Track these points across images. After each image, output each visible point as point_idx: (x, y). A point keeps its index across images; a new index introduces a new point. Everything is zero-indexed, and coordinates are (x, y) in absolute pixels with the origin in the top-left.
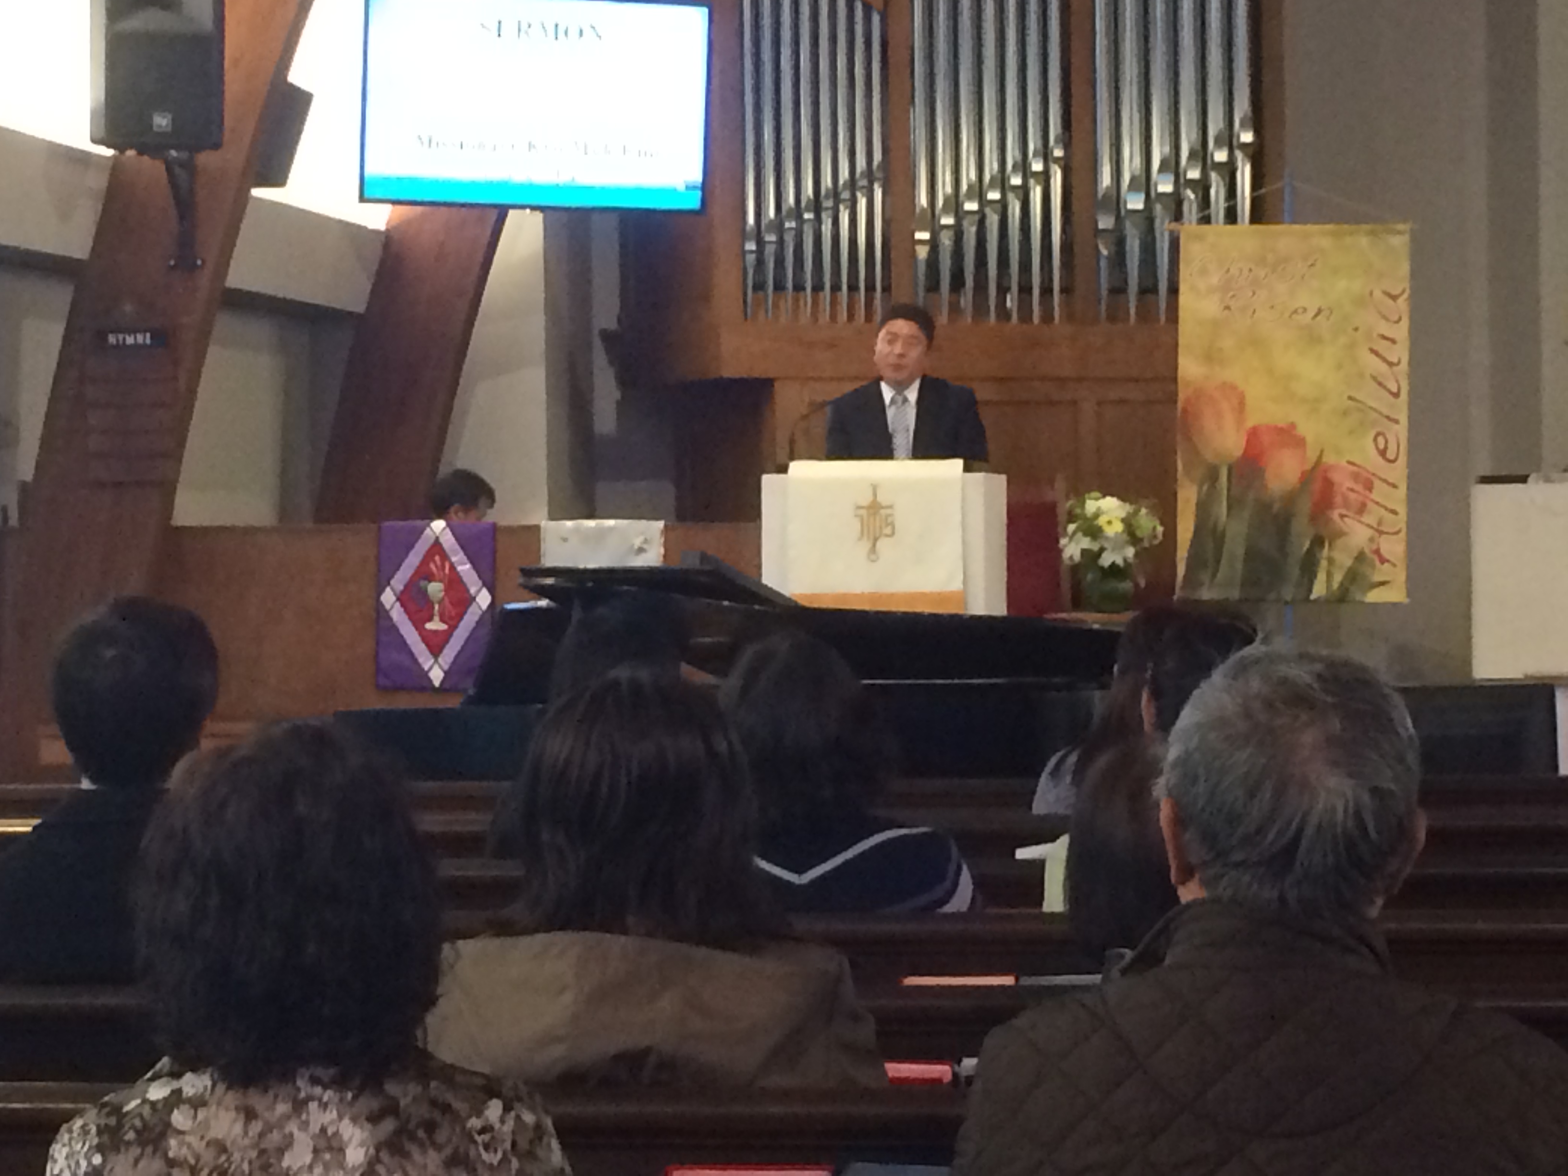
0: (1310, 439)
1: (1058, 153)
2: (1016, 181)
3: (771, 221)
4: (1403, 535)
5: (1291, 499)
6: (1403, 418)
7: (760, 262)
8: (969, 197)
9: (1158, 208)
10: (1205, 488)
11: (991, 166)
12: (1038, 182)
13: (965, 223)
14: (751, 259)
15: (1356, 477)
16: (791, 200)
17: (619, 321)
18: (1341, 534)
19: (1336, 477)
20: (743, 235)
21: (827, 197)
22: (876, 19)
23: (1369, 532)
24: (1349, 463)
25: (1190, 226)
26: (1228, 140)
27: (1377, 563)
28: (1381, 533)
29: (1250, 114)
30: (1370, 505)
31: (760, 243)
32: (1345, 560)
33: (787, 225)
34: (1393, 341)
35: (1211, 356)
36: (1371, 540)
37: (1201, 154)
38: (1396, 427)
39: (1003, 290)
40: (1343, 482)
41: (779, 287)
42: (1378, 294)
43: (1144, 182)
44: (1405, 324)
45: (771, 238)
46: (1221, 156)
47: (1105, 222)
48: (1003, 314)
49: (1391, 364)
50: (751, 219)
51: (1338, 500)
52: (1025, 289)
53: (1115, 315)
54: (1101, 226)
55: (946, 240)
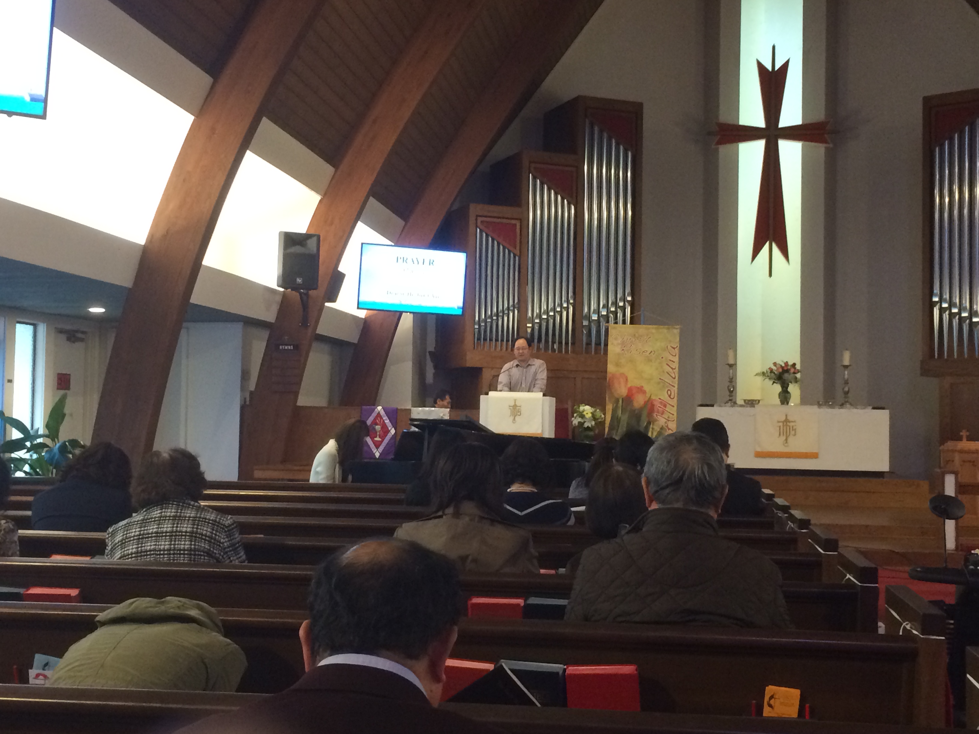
0: (647, 391)
1: (571, 301)
2: (558, 309)
3: (483, 319)
4: (675, 421)
5: (641, 409)
6: (676, 386)
7: (479, 331)
8: (544, 313)
9: (601, 319)
10: (615, 405)
11: (551, 305)
12: (565, 310)
13: (542, 322)
14: (477, 330)
15: (661, 403)
16: (489, 313)
17: (435, 348)
18: (656, 420)
19: (655, 403)
20: (474, 323)
21: (500, 312)
22: (517, 258)
23: (665, 420)
24: (660, 399)
25: (611, 324)
26: (624, 299)
27: (667, 430)
28: (668, 421)
29: (630, 291)
30: (665, 412)
31: (480, 326)
32: (657, 429)
33: (488, 320)
34: (674, 362)
35: (617, 365)
36: (666, 423)
37: (615, 304)
38: (674, 388)
39: (553, 342)
40: (657, 405)
41: (485, 339)
42: (669, 347)
43: (598, 312)
44: (677, 356)
45: (483, 324)
46: (621, 304)
47: (585, 323)
48: (553, 350)
49: (672, 368)
50: (477, 319)
51: (656, 410)
52: (560, 343)
53: (588, 351)
54: (584, 324)
55: (536, 327)
